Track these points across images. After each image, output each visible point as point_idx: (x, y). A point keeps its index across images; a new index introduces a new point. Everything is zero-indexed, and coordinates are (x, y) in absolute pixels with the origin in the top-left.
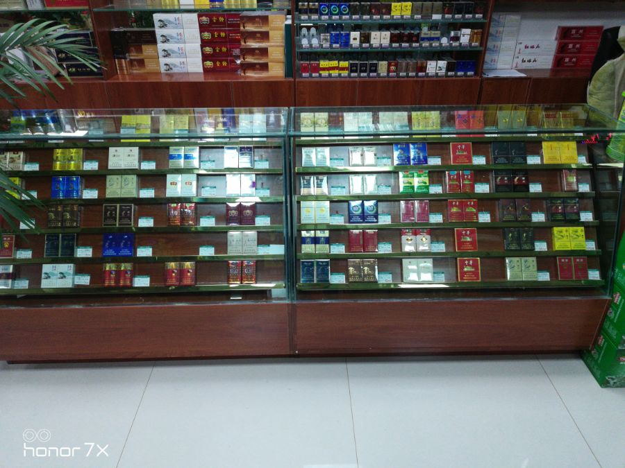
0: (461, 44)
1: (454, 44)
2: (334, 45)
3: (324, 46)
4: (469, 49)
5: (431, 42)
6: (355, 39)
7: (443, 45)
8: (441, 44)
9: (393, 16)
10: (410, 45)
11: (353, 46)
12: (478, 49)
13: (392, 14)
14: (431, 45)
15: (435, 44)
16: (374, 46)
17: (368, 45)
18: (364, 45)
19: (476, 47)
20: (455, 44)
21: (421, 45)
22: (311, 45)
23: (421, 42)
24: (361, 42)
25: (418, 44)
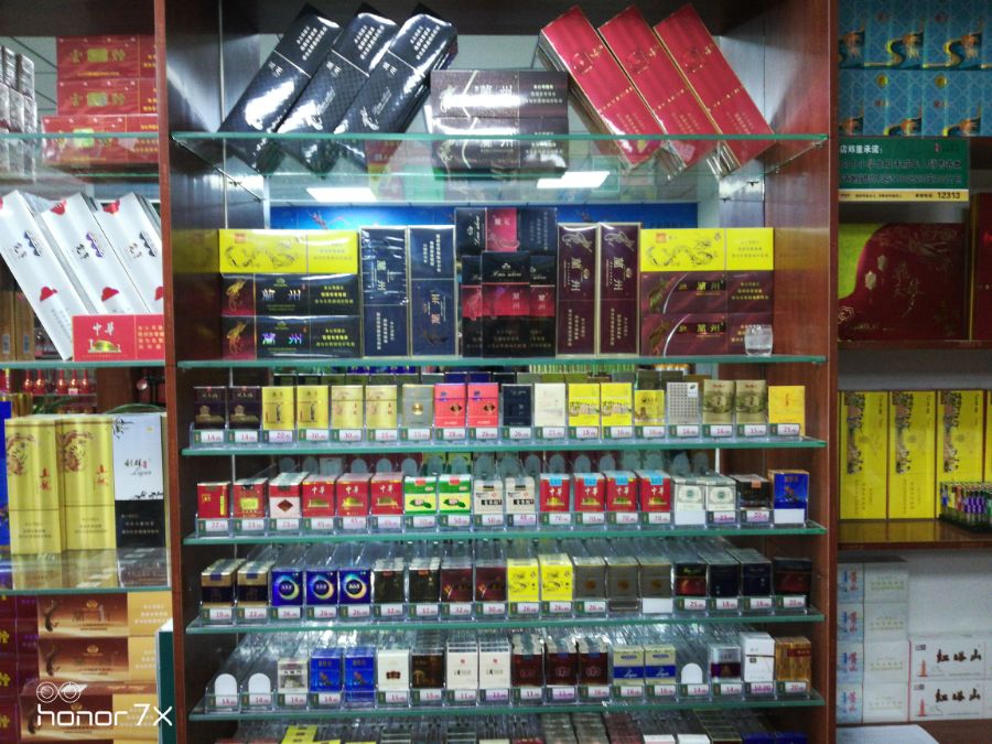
0: (747, 686)
1: (725, 688)
2: (323, 697)
3: (288, 699)
4: (776, 703)
5: (649, 681)
6: (394, 675)
7: (691, 690)
8: (683, 688)
9: (515, 605)
10: (580, 690)
11: (389, 697)
12: (808, 703)
13: (512, 597)
14: (649, 690)
15: (664, 687)
16: (458, 696)
17: (436, 693)
18: (425, 694)
19: (798, 695)
20: (729, 686)
21: (616, 692)
22: (244, 698)
23: (616, 682)
24: (416, 683)
25: (605, 689)
